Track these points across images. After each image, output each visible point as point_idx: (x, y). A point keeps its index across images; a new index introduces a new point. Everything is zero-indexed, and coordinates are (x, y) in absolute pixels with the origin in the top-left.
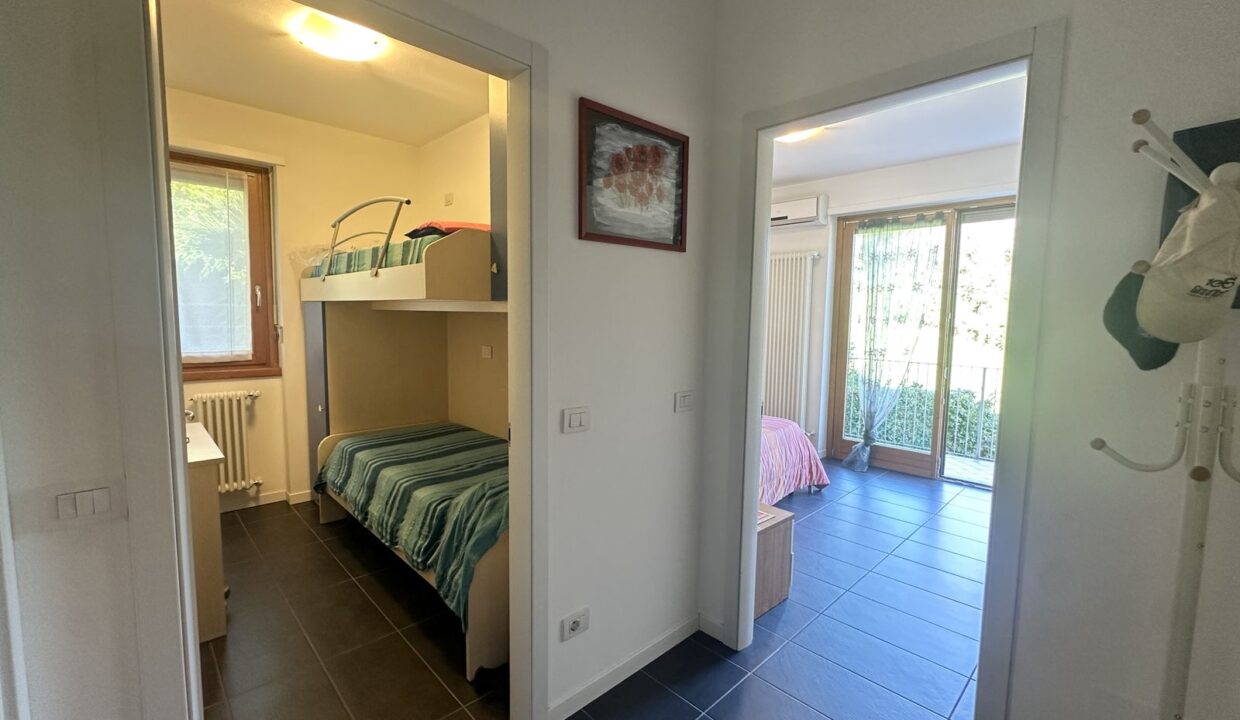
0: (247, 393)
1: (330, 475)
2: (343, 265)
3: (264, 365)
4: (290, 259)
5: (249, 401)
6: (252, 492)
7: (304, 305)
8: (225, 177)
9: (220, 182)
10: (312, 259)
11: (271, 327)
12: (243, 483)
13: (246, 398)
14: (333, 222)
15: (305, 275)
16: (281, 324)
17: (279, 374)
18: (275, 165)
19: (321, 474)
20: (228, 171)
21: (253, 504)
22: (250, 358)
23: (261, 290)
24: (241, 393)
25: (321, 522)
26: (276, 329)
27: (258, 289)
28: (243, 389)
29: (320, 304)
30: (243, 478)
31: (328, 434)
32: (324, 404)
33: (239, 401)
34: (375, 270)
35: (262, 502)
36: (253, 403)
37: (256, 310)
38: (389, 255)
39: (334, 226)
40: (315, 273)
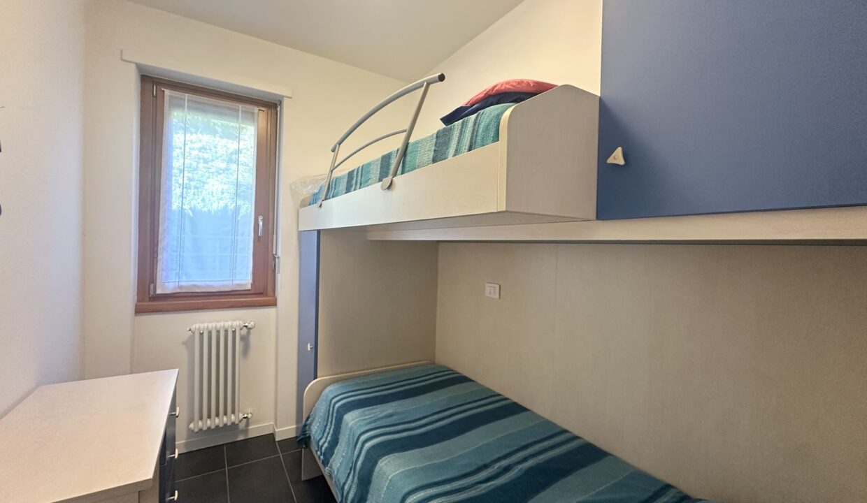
0: (242, 324)
1: (315, 430)
2: (343, 185)
3: (261, 294)
4: (291, 189)
5: (245, 331)
6: (242, 426)
7: (301, 234)
8: (239, 110)
9: (234, 114)
10: (310, 187)
11: (270, 254)
12: (233, 417)
13: (241, 329)
14: (332, 147)
15: (304, 204)
16: (279, 254)
17: (273, 303)
18: (283, 96)
19: (305, 426)
20: (240, 106)
21: (241, 438)
22: (249, 287)
23: (263, 220)
24: (237, 323)
25: (303, 478)
26: (274, 258)
27: (261, 218)
28: (240, 320)
29: (316, 233)
30: (233, 412)
31: (316, 377)
32: (314, 343)
33: (234, 332)
34: (387, 181)
35: (251, 435)
36: (249, 333)
37: (257, 240)
38: (408, 158)
39: (333, 151)
40: (314, 199)
